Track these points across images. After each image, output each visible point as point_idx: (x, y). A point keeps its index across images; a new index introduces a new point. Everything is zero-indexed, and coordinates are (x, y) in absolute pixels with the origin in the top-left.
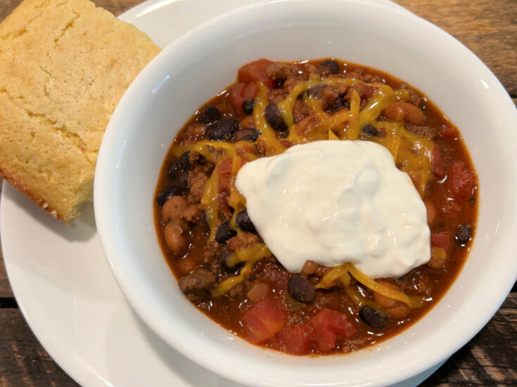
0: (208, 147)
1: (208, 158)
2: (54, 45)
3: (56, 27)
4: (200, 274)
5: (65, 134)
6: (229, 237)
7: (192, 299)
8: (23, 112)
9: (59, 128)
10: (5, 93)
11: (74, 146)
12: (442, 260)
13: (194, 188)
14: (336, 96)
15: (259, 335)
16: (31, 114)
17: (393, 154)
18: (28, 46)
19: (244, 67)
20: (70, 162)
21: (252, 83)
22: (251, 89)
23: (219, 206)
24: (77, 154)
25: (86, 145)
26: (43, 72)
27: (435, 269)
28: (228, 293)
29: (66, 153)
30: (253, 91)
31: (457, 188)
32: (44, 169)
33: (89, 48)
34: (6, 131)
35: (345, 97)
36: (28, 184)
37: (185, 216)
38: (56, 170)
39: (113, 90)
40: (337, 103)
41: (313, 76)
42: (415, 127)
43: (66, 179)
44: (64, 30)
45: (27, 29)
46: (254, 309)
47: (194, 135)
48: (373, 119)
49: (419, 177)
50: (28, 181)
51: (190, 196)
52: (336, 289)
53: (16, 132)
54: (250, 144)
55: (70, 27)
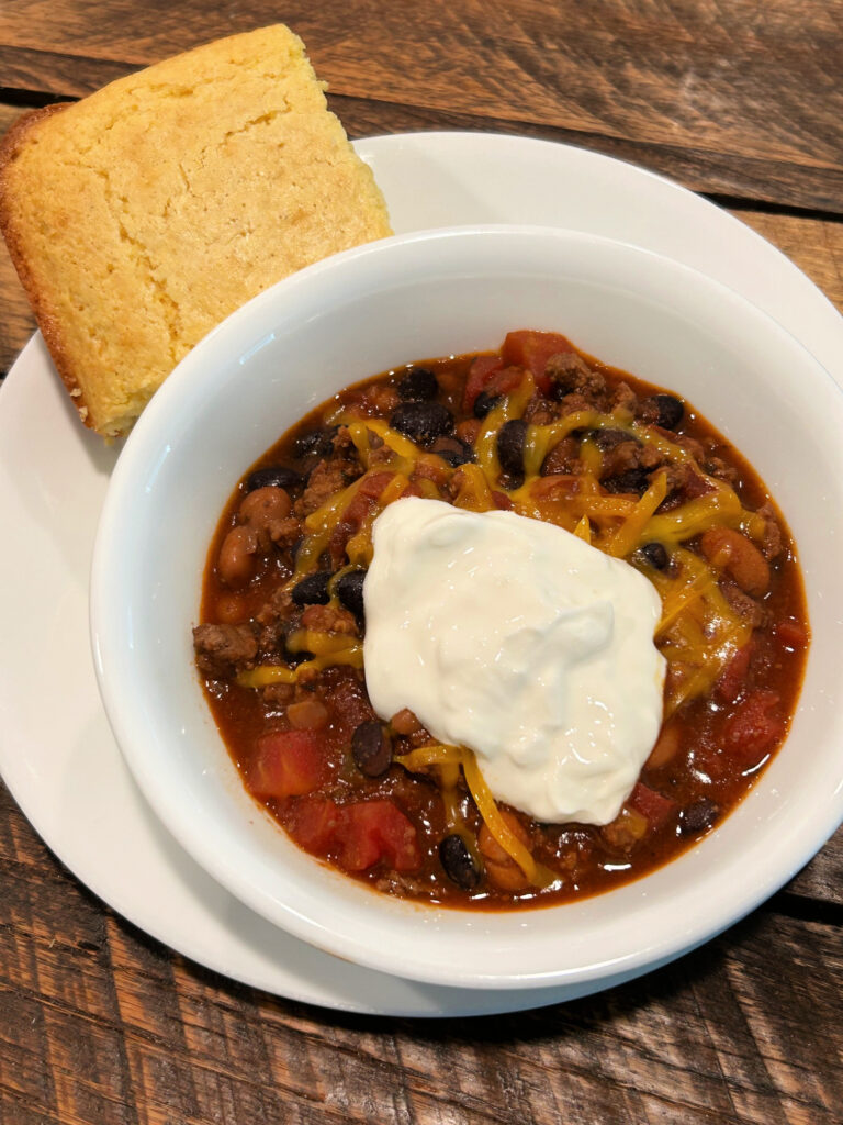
0: (373, 435)
1: (362, 454)
2: (222, 141)
3: (241, 110)
4: (239, 635)
5: (160, 295)
6: (313, 600)
7: (203, 666)
8: (115, 225)
9: (156, 279)
10: (104, 180)
11: (162, 321)
12: (631, 837)
13: (311, 493)
14: (634, 465)
15: (266, 784)
16: (124, 235)
17: (664, 615)
18: (180, 121)
19: (519, 334)
20: (143, 344)
21: (516, 369)
22: (506, 378)
23: (330, 542)
24: (160, 337)
25: (182, 329)
26: (180, 177)
27: (609, 844)
28: (262, 690)
29: (145, 326)
30: (506, 382)
31: (737, 734)
32: (100, 333)
33: (273, 173)
34: (74, 242)
35: (648, 476)
36: (67, 344)
37: (272, 527)
38: (117, 344)
39: (274, 263)
40: (627, 478)
41: (620, 410)
42: (735, 592)
43: (125, 367)
44: (252, 123)
45: (195, 92)
46: (282, 738)
47: (372, 404)
48: (674, 538)
49: (685, 679)
50: (69, 338)
51: (299, 502)
52: (429, 780)
53: (88, 251)
54: (443, 468)
55: (264, 123)
